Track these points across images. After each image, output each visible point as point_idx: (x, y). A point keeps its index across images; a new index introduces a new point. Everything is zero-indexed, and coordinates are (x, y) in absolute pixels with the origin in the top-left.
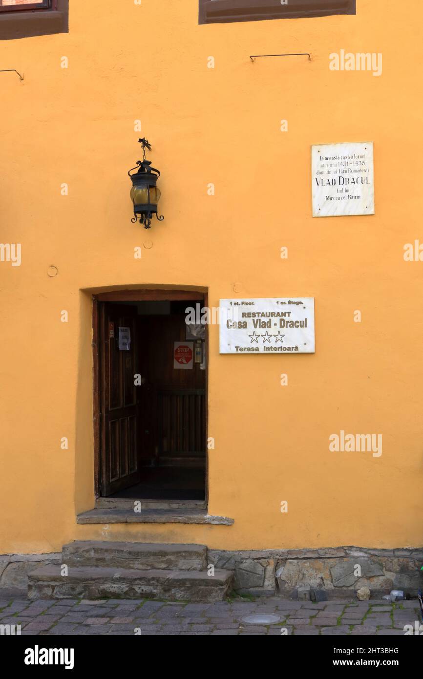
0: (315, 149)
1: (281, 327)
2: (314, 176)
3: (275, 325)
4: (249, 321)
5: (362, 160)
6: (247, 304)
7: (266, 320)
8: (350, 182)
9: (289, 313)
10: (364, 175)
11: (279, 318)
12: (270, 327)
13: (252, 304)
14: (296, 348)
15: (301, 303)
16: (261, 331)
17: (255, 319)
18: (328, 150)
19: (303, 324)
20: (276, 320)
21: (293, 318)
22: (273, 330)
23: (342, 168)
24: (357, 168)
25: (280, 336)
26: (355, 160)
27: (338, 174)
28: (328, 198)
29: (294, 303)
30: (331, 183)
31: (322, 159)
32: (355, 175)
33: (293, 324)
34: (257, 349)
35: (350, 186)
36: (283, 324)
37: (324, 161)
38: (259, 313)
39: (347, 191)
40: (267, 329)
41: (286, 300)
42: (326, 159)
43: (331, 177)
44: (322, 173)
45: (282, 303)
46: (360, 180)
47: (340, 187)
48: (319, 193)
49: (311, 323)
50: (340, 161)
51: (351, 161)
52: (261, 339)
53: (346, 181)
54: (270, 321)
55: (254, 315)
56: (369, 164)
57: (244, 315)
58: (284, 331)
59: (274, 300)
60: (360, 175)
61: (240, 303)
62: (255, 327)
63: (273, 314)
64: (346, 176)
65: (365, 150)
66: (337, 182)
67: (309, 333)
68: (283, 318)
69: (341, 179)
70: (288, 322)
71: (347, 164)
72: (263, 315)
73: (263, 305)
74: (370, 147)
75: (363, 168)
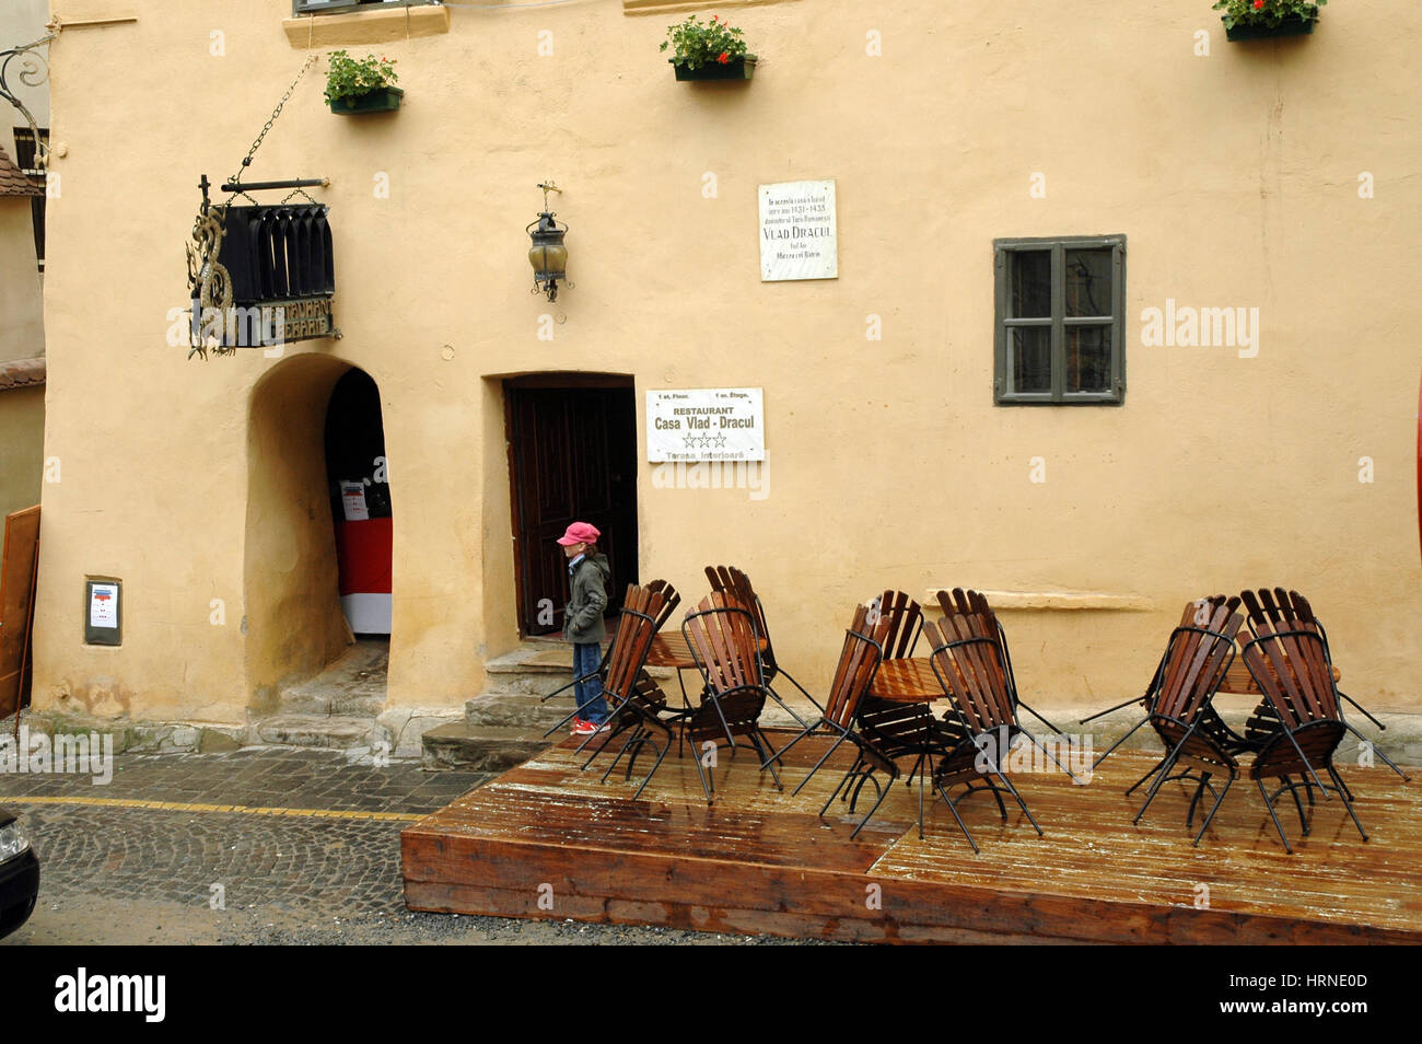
0: (763, 189)
1: (722, 427)
2: (763, 225)
3: (715, 424)
4: (683, 419)
5: (821, 204)
6: (679, 397)
7: (703, 417)
8: (807, 234)
9: (731, 409)
10: (824, 224)
11: (719, 415)
12: (708, 427)
13: (685, 397)
14: (741, 455)
15: (745, 395)
16: (697, 432)
17: (690, 416)
18: (779, 191)
19: (749, 424)
20: (715, 418)
21: (736, 415)
22: (713, 431)
23: (797, 215)
24: (815, 214)
25: (721, 440)
26: (812, 204)
27: (792, 224)
28: (780, 256)
29: (738, 396)
30: (784, 235)
31: (771, 203)
32: (812, 225)
33: (737, 424)
34: (693, 456)
35: (806, 240)
36: (725, 423)
37: (774, 207)
38: (694, 409)
39: (803, 246)
40: (704, 430)
41: (727, 392)
42: (777, 203)
43: (783, 227)
44: (772, 222)
45: (723, 396)
46: (818, 232)
47: (795, 241)
48: (769, 248)
49: (759, 422)
50: (794, 205)
51: (808, 205)
52: (697, 443)
53: (802, 233)
54: (708, 421)
55: (688, 411)
56: (831, 211)
57: (676, 411)
58: (726, 432)
59: (713, 392)
60: (820, 224)
61: (671, 396)
62: (691, 427)
63: (711, 410)
64: (801, 225)
65: (825, 190)
66: (791, 234)
67: (757, 433)
68: (724, 415)
69: (796, 230)
70: (729, 421)
71: (802, 209)
72: (699, 411)
73: (699, 399)
74: (832, 187)
75: (823, 214)
